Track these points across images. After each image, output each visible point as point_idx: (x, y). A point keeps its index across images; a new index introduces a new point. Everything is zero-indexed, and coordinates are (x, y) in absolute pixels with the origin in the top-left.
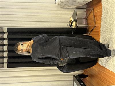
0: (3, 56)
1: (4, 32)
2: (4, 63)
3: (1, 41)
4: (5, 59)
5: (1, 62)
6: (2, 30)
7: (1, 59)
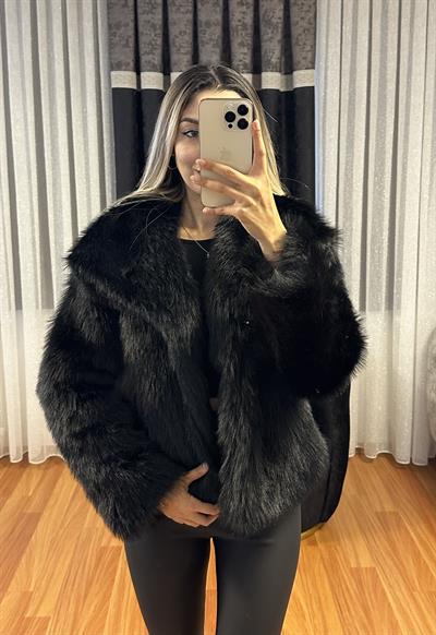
0: (174, 68)
1: (295, 73)
2: (138, 71)
3: (248, 60)
4: (161, 75)
5: (144, 59)
6: (303, 62)
7: (157, 59)
